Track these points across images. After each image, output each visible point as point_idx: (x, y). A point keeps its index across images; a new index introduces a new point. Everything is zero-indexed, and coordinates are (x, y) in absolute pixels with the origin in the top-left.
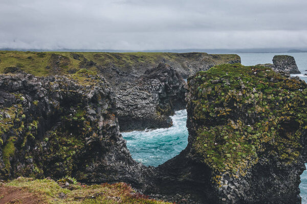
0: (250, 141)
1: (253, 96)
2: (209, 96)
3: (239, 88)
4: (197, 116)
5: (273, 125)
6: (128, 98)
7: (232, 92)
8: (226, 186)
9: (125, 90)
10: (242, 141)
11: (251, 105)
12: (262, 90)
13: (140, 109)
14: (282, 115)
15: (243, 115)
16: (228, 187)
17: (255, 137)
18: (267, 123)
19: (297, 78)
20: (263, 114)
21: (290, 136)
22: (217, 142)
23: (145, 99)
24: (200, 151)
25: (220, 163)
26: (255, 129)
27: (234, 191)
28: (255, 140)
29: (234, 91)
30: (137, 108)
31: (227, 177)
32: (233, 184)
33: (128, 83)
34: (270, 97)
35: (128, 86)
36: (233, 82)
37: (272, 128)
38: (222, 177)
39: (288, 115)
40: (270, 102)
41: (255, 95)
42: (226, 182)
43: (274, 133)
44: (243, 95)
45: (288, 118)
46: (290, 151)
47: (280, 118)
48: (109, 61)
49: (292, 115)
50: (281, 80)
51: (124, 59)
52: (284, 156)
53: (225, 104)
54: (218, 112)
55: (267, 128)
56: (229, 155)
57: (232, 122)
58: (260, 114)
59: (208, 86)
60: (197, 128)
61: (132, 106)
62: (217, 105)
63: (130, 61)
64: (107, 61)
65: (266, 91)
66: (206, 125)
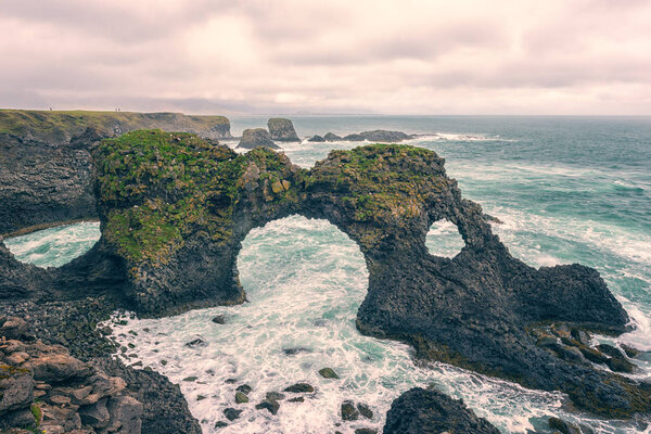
0: (172, 222)
1: (171, 168)
2: (117, 170)
3: (154, 159)
4: (105, 198)
5: (199, 202)
6: (39, 178)
7: (145, 165)
8: (145, 278)
9: (34, 166)
10: (163, 223)
11: (170, 180)
12: (184, 161)
13: (59, 192)
14: (211, 189)
15: (161, 193)
16: (148, 280)
17: (178, 217)
18: (192, 199)
19: (226, 146)
20: (187, 190)
21: (221, 213)
22: (132, 227)
23: (66, 178)
24: (112, 240)
25: (136, 252)
26: (178, 208)
27: (156, 283)
28: (178, 221)
29: (148, 164)
30: (54, 191)
31: (145, 267)
32: (153, 275)
33: (39, 156)
34: (194, 169)
35: (37, 161)
36: (146, 153)
37: (199, 206)
38: (139, 270)
39: (218, 189)
40: (194, 175)
41: (174, 168)
42: (145, 273)
43: (201, 210)
44: (160, 168)
45: (218, 192)
46: (222, 229)
47: (207, 194)
48: (23, 123)
49: (222, 189)
50: (207, 149)
51: (50, 120)
52: (217, 236)
53: (138, 180)
54: (130, 191)
55: (192, 206)
56: (145, 241)
57: (149, 201)
58: (183, 189)
59: (115, 159)
60: (108, 212)
61: (46, 189)
62: (128, 182)
63: (61, 123)
64: (19, 123)
65: (189, 162)
66: (118, 207)
